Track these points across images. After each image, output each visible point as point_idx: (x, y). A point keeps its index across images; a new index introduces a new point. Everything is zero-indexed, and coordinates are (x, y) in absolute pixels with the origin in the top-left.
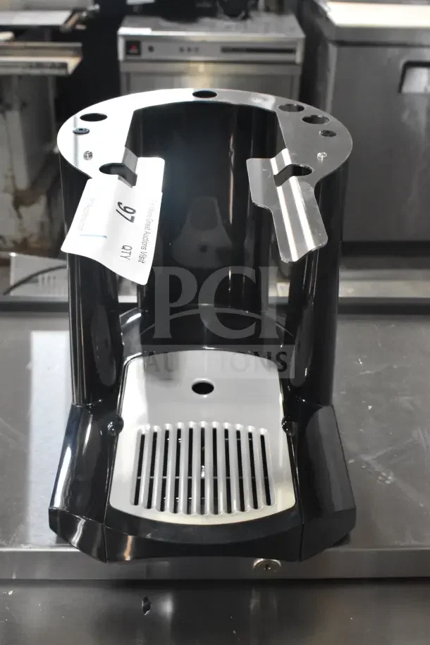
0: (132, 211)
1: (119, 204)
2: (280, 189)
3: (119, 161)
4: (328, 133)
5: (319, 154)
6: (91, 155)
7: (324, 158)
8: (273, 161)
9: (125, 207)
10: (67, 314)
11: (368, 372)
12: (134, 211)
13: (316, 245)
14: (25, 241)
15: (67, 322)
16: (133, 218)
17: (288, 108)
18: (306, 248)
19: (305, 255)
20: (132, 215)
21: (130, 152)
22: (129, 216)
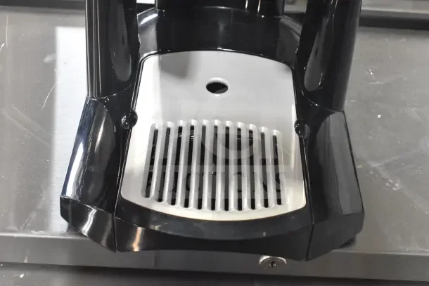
10: (83, 11)
11: (378, 82)
15: (83, 19)
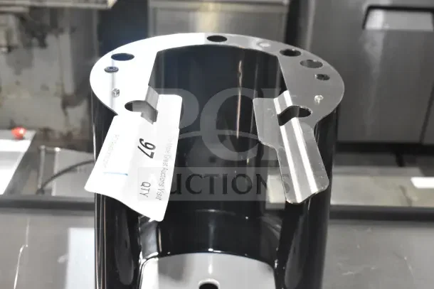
0: (151, 147)
1: (141, 140)
2: (283, 128)
3: (143, 98)
4: (322, 77)
5: (316, 97)
6: (118, 93)
7: (321, 101)
8: (276, 100)
9: (146, 144)
12: (154, 147)
13: (318, 187)
14: (69, 135)
16: (152, 154)
17: (288, 53)
18: (310, 191)
19: (309, 197)
20: (152, 151)
21: (152, 90)
22: (149, 152)
